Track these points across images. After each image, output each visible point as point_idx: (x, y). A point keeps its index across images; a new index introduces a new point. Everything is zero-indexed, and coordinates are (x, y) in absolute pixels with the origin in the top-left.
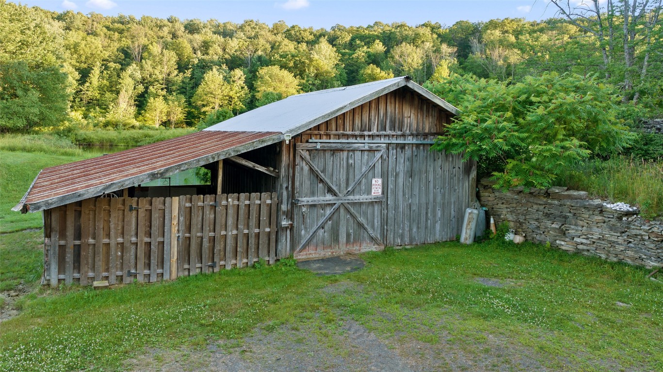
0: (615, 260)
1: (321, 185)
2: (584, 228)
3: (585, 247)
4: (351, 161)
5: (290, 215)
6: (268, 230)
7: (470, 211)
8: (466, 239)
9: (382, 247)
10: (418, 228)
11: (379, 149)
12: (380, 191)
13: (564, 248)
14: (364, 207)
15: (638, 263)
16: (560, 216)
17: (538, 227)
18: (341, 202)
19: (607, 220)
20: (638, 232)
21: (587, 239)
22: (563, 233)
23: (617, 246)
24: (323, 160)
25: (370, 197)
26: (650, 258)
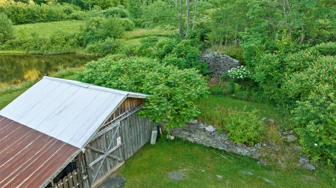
0: (209, 146)
1: (97, 154)
2: (198, 135)
3: (198, 141)
4: (107, 137)
5: (86, 173)
6: (78, 184)
7: (154, 132)
8: (153, 143)
9: (124, 162)
10: (135, 146)
11: (118, 125)
12: (120, 142)
13: (190, 140)
14: (115, 152)
15: (217, 147)
16: (188, 130)
17: (180, 133)
18: (106, 155)
19: (206, 134)
20: (217, 139)
21: (199, 139)
22: (190, 136)
23: (210, 142)
24: (96, 143)
25: (117, 146)
26: (221, 146)
